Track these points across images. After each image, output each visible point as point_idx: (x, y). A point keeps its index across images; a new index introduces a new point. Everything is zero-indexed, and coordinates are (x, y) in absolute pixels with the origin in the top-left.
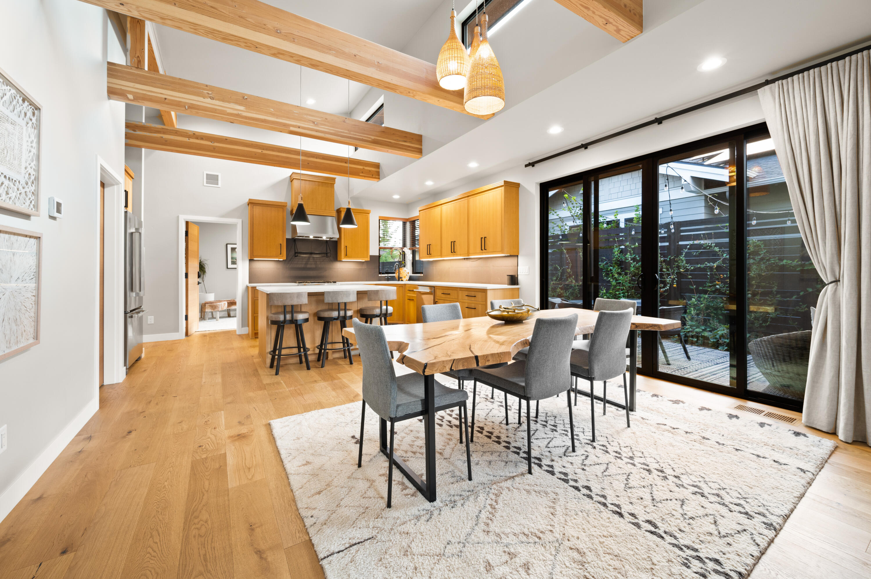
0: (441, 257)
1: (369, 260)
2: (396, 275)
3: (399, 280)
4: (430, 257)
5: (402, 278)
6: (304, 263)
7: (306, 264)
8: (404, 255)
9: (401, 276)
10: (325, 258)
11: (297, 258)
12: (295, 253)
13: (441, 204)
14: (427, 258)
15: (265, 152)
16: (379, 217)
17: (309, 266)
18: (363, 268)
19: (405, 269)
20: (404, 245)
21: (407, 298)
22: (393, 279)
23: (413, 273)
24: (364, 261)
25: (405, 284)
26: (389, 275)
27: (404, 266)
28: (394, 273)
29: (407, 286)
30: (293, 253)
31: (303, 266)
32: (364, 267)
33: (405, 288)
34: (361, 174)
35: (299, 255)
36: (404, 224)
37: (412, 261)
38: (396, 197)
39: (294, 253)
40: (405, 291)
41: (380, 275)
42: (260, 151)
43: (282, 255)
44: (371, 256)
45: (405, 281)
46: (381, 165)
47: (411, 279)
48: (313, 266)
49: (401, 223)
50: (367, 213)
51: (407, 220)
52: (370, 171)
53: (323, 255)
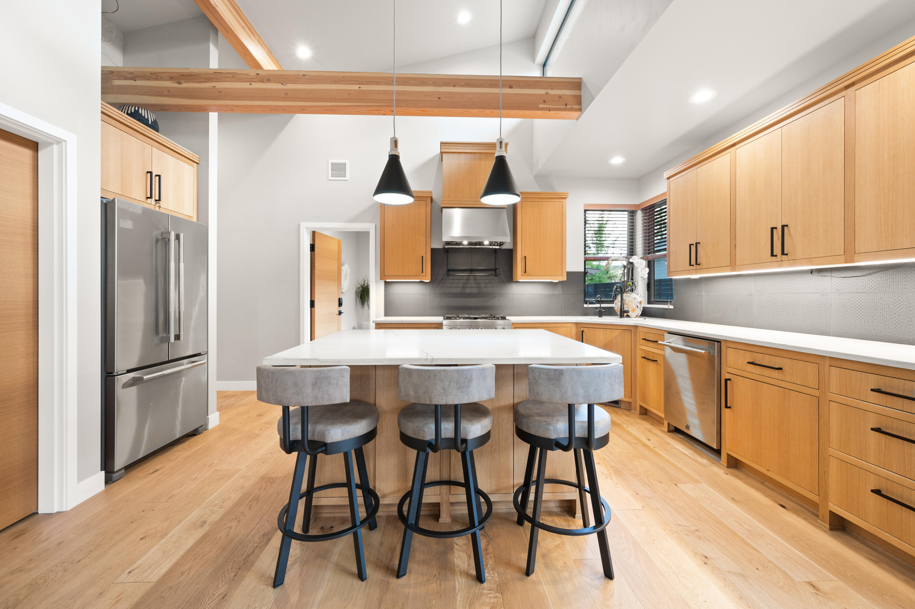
0: (733, 269)
1: (565, 279)
2: (616, 305)
3: (622, 316)
4: (696, 272)
5: (628, 312)
6: (461, 285)
7: (464, 287)
8: (630, 269)
9: (626, 309)
10: (493, 277)
11: (451, 277)
12: (449, 270)
13: (734, 145)
14: (688, 272)
15: (364, 87)
16: (585, 205)
17: (468, 291)
18: (556, 293)
19: (633, 295)
20: (632, 252)
21: (639, 355)
22: (610, 312)
23: (649, 302)
24: (557, 281)
25: (636, 327)
26: (603, 305)
27: (632, 290)
28: (612, 302)
29: (640, 329)
30: (444, 271)
31: (459, 290)
32: (558, 291)
33: (635, 334)
34: (541, 106)
35: (453, 273)
36: (632, 214)
37: (646, 281)
38: (617, 160)
39: (446, 270)
40: (636, 340)
41: (585, 306)
42: (356, 87)
43: (424, 274)
44: (568, 273)
45: (634, 320)
46: (585, 80)
47: (645, 313)
48: (475, 291)
49: (625, 215)
50: (563, 197)
51: (638, 206)
52: (560, 97)
53: (490, 273)
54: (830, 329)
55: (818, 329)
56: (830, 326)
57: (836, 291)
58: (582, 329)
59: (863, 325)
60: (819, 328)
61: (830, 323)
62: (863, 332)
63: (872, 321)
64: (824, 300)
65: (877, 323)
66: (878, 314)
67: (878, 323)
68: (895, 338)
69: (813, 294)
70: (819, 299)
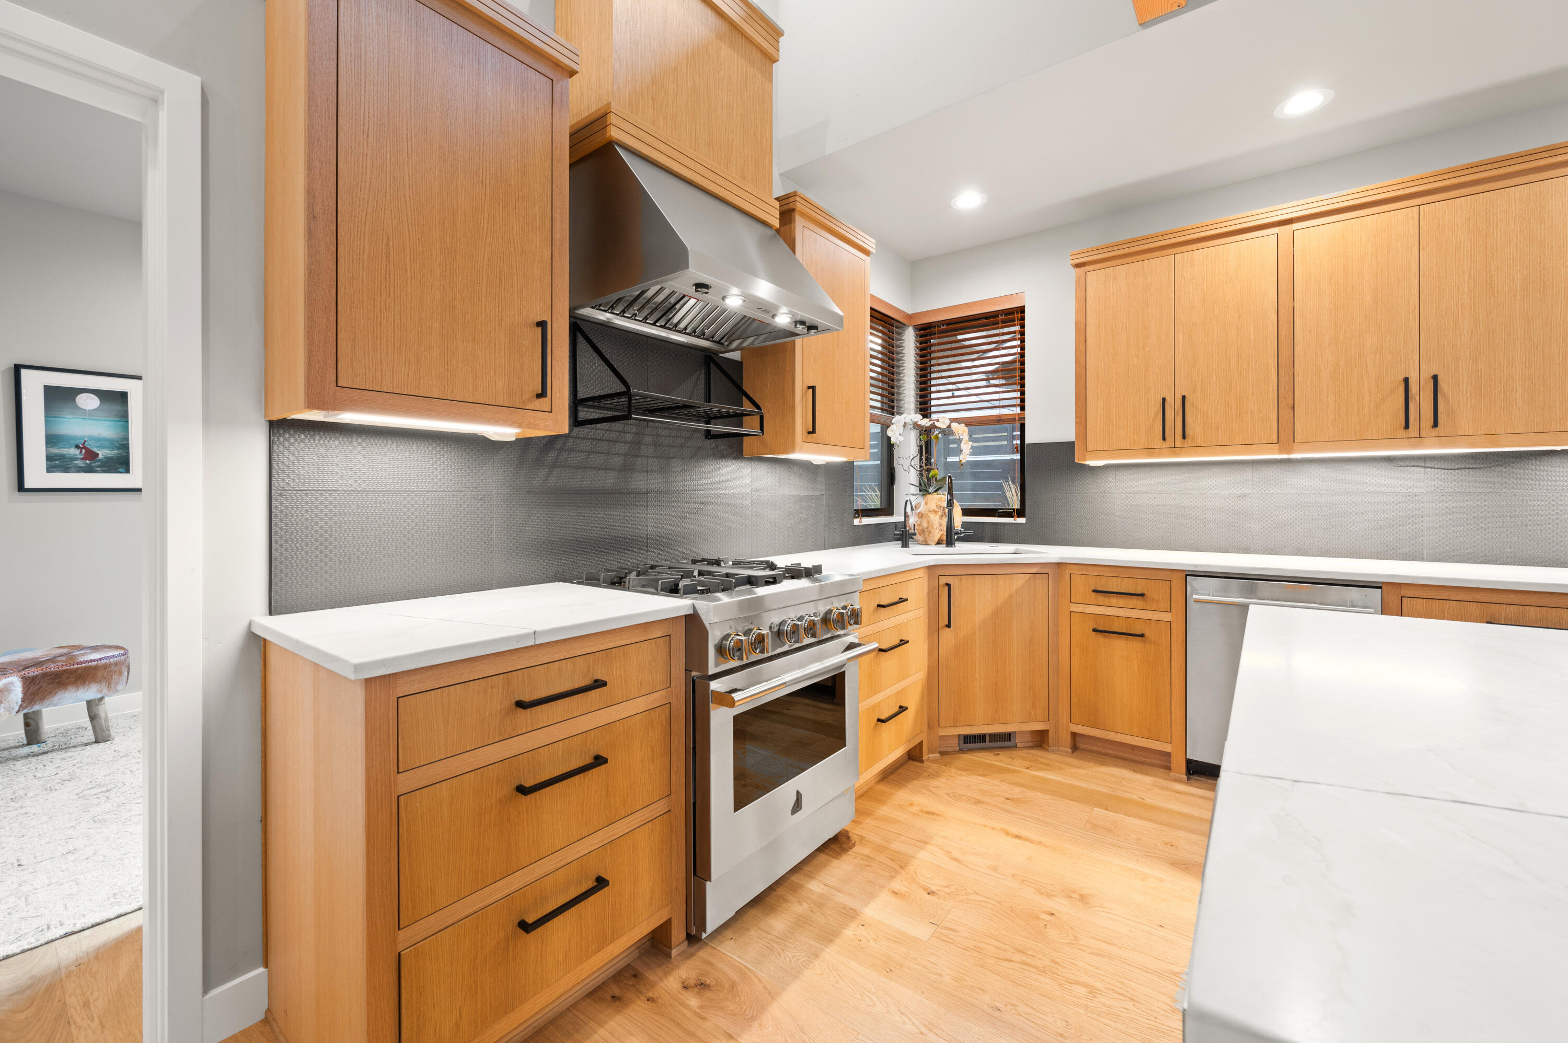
33: (1062, 581)
41: (856, 522)
54: (1423, 549)
55: (1396, 551)
56: (1422, 545)
57: (1435, 490)
58: (943, 580)
59: (1489, 542)
60: (1400, 549)
61: (1422, 540)
62: (1489, 552)
63: (1507, 535)
64: (1409, 505)
65: (1516, 538)
66: (1518, 525)
67: (1518, 538)
68: (1549, 559)
69: (1387, 496)
70: (1399, 502)
